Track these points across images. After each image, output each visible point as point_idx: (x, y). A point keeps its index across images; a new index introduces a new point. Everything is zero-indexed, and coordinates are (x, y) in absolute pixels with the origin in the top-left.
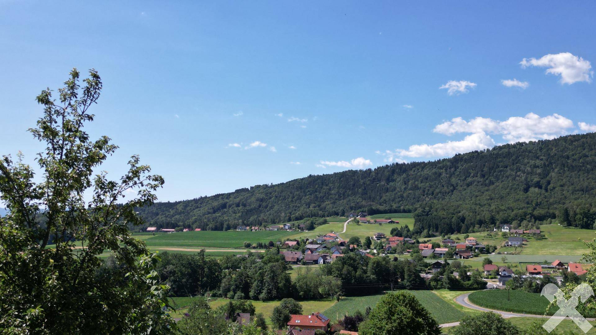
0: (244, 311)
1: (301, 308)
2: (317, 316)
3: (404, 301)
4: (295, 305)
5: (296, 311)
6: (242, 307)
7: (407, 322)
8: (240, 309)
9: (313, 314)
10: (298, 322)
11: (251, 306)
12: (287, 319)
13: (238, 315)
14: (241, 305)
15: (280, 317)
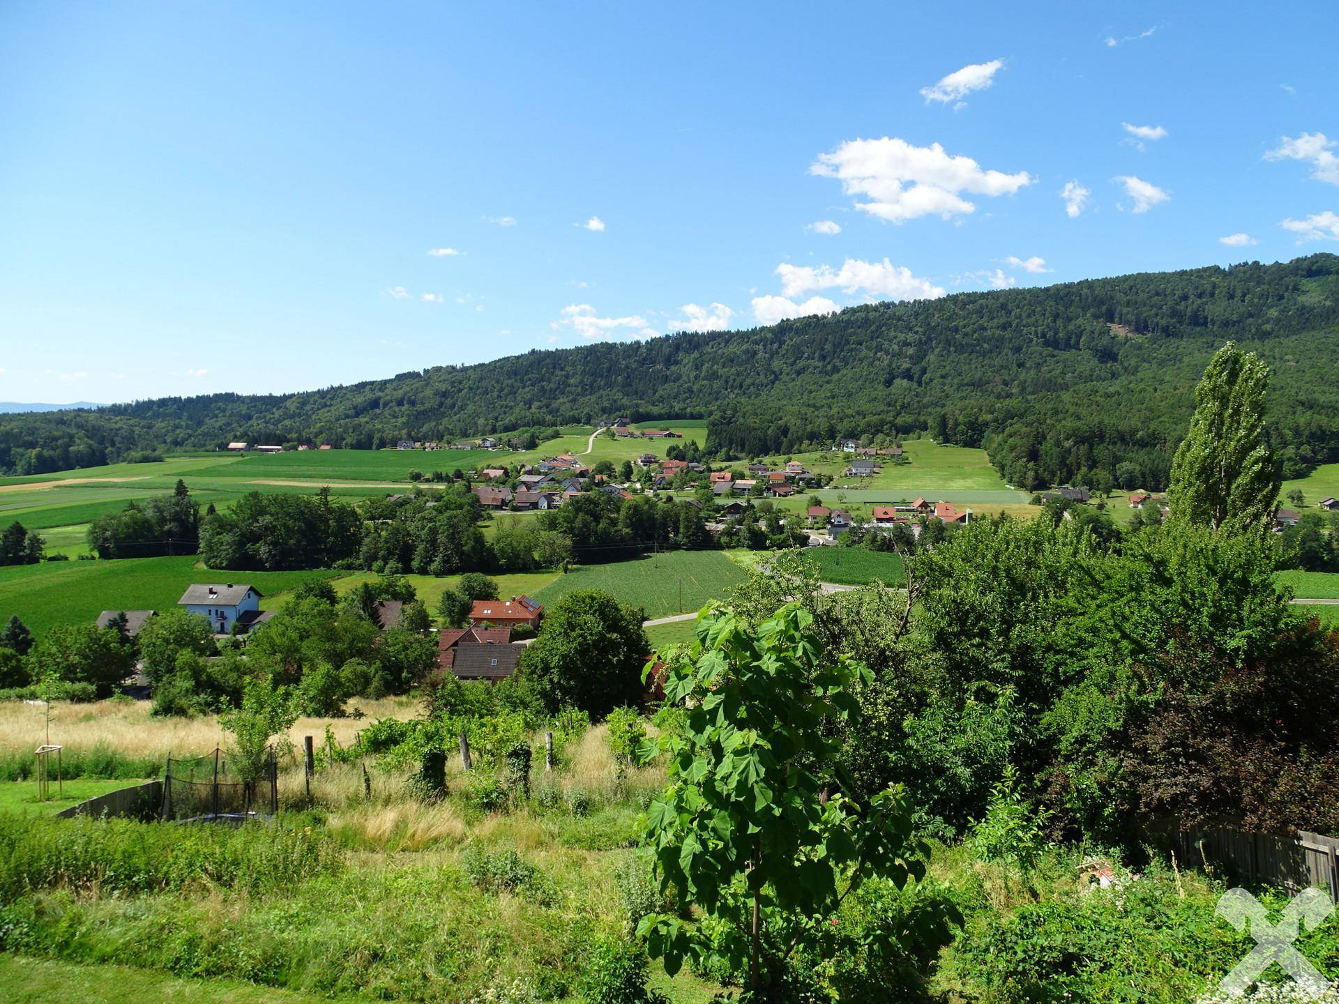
0: (396, 596)
1: (496, 589)
2: (520, 603)
3: (591, 607)
4: (485, 584)
5: (487, 594)
6: (391, 589)
7: (594, 641)
8: (387, 592)
9: (514, 599)
10: (487, 612)
11: (408, 587)
12: (466, 610)
13: (382, 604)
14: (390, 585)
15: (454, 606)
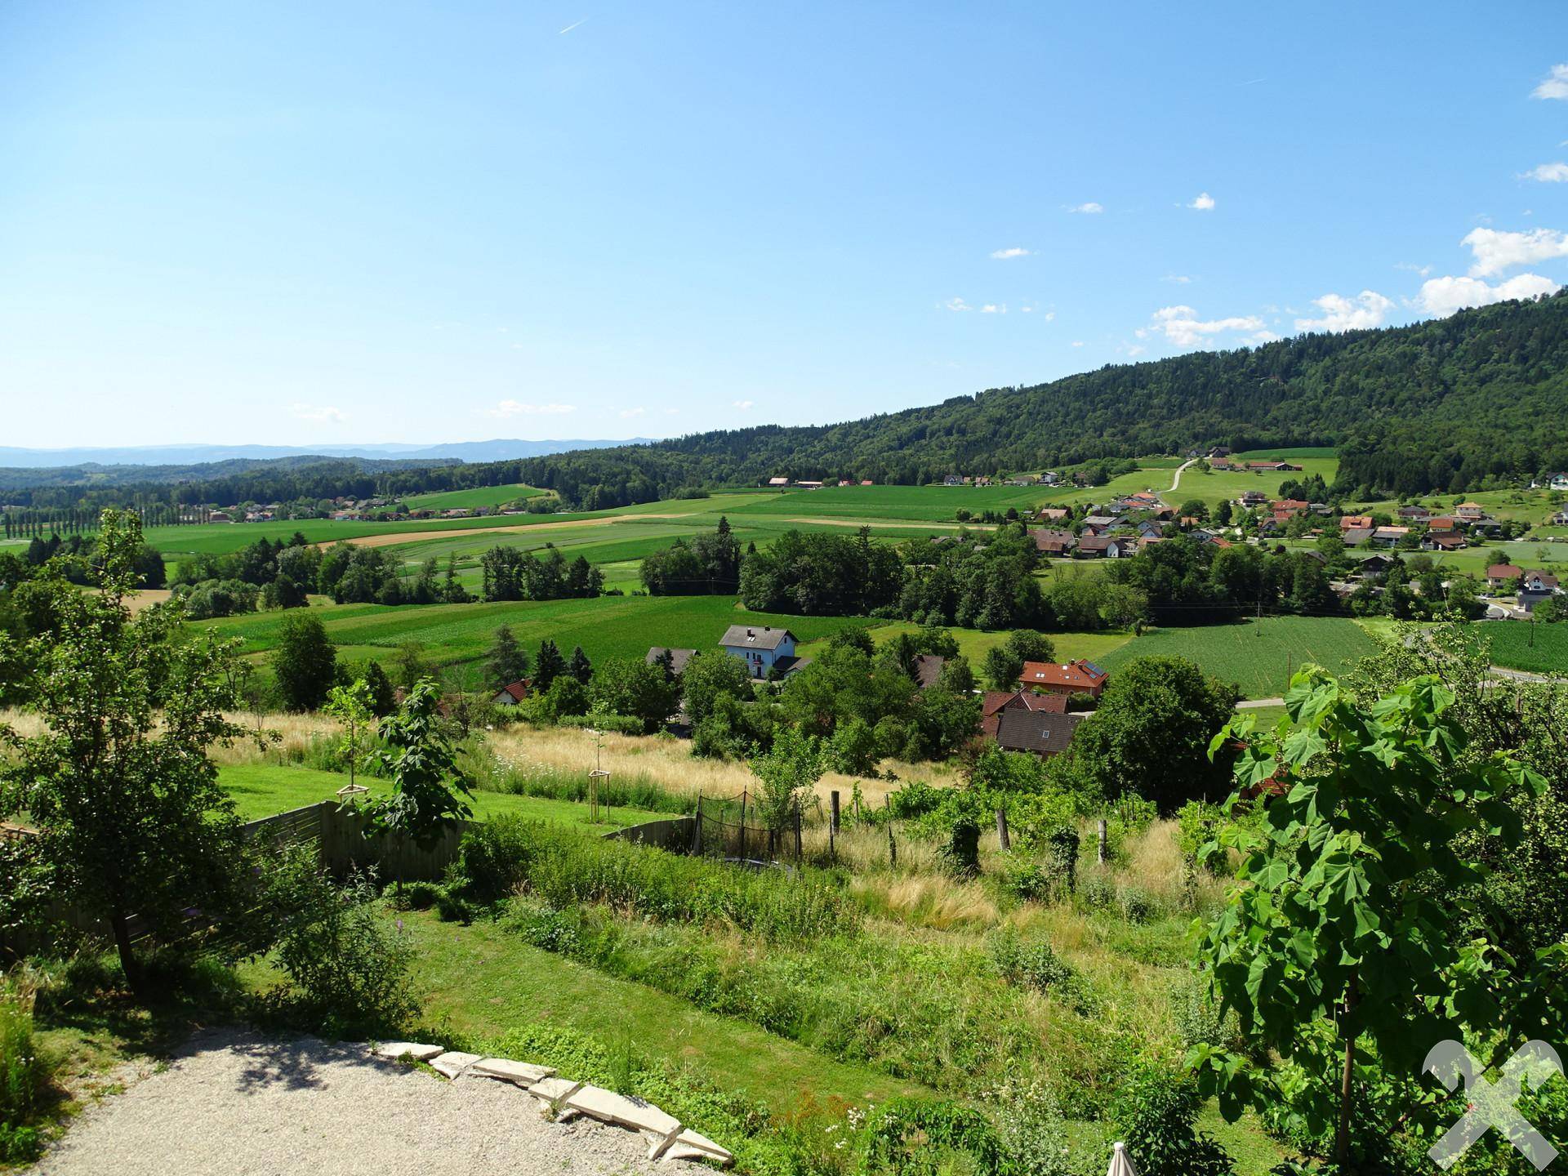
0: (937, 651)
1: (1051, 650)
2: (1080, 667)
3: (1166, 677)
4: (1038, 642)
5: (1041, 655)
6: (932, 643)
7: (1168, 719)
8: (927, 645)
9: (1073, 663)
10: (1040, 676)
11: (950, 641)
12: (1015, 671)
13: (921, 659)
14: (930, 638)
15: (1001, 666)
